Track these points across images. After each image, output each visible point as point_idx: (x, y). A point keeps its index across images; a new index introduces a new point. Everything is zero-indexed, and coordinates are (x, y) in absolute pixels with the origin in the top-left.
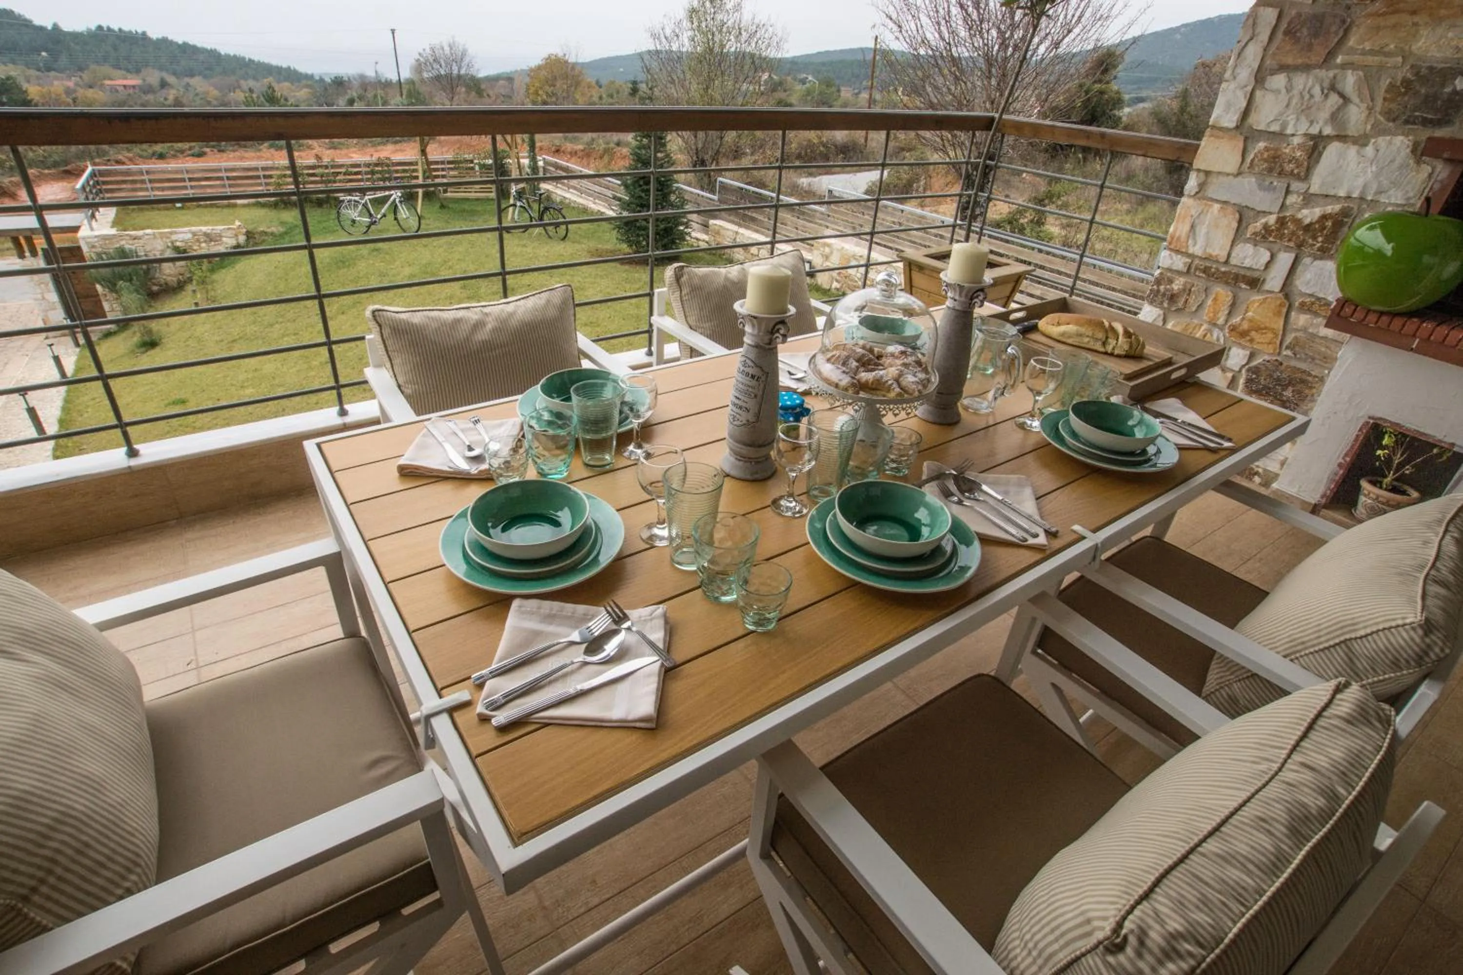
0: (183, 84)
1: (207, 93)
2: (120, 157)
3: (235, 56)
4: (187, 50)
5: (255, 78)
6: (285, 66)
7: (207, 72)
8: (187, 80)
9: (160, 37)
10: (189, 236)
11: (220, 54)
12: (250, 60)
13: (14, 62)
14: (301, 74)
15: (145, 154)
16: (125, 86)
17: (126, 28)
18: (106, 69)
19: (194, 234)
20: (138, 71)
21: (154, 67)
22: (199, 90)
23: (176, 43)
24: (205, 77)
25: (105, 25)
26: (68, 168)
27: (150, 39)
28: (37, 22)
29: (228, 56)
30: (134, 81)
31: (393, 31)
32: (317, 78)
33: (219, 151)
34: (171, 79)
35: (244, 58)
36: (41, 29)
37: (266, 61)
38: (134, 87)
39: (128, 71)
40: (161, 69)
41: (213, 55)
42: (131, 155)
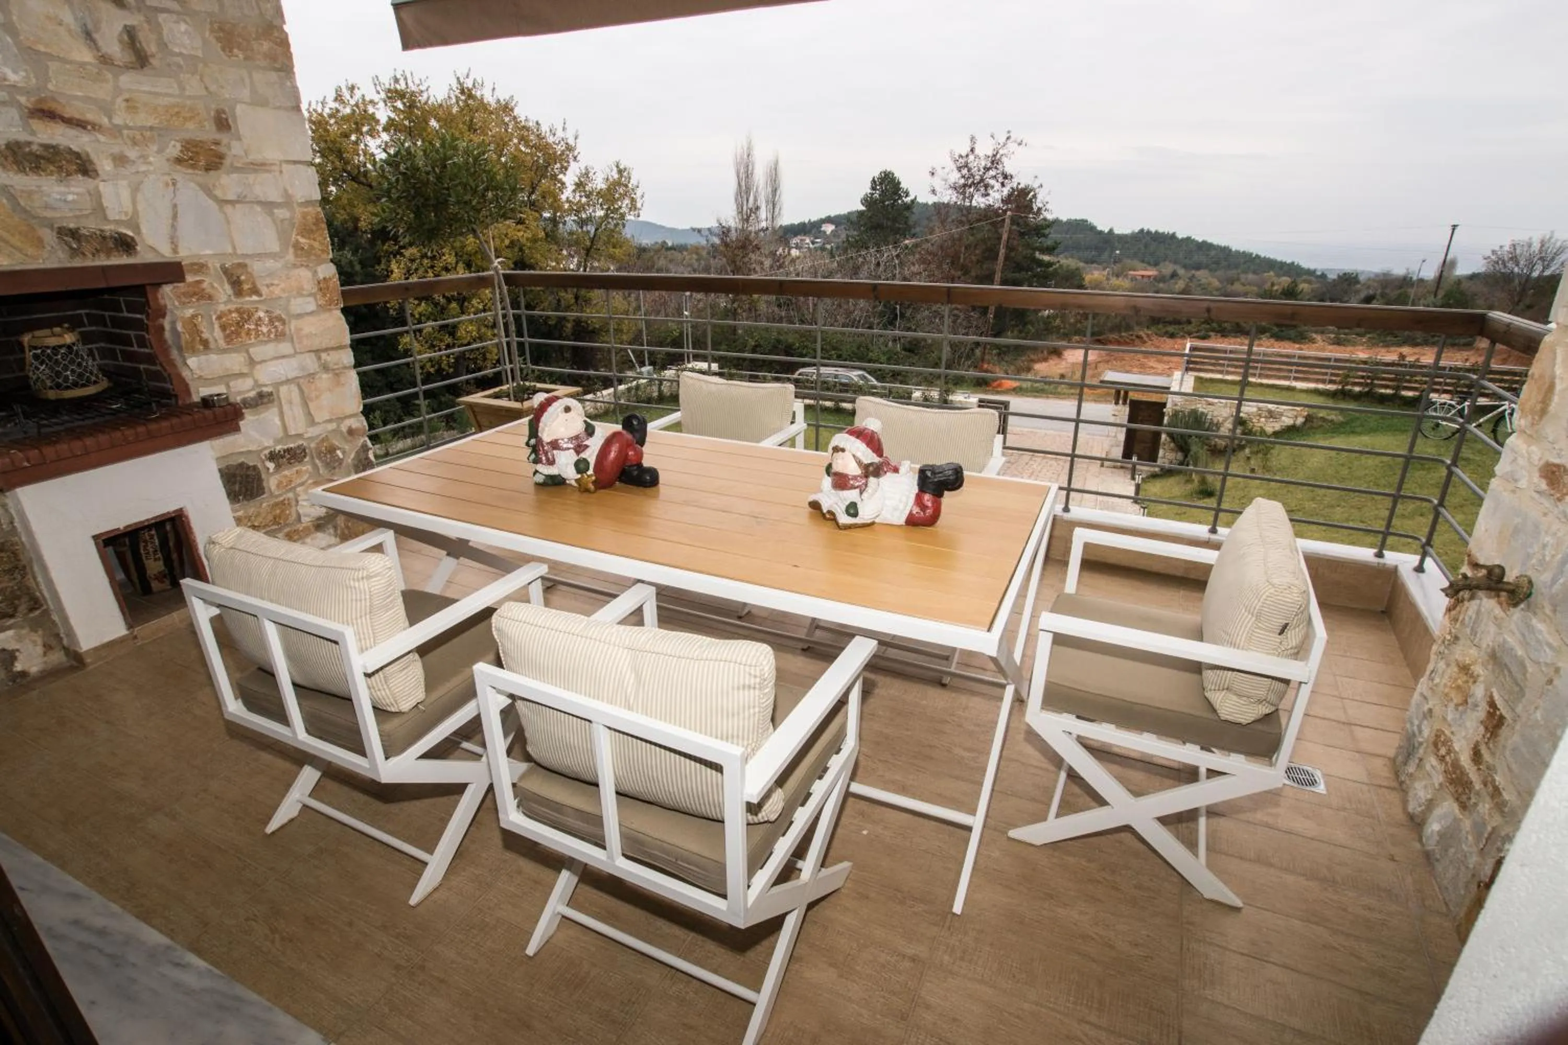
0: (1190, 275)
1: (1209, 284)
2: (1141, 333)
3: (1244, 252)
4: (1205, 247)
5: (1255, 272)
6: (1289, 261)
7: (1214, 266)
8: (1193, 272)
9: (1185, 236)
10: (1255, 409)
11: (1230, 250)
12: (1257, 255)
13: (1072, 257)
14: (1303, 269)
15: (1158, 332)
16: (1143, 276)
17: (1161, 231)
18: (1136, 263)
19: (1259, 409)
20: (1156, 264)
21: (1170, 261)
22: (1204, 281)
23: (1197, 242)
24: (1211, 270)
25: (1146, 229)
26: (1101, 338)
27: (1177, 239)
28: (1099, 228)
29: (1237, 252)
30: (1152, 272)
31: (1454, 227)
32: (1319, 273)
33: (1223, 336)
34: (1181, 272)
35: (1251, 254)
36: (1101, 232)
37: (1272, 257)
38: (1149, 277)
39: (1149, 264)
40: (1175, 262)
41: (1225, 251)
42: (1150, 332)
